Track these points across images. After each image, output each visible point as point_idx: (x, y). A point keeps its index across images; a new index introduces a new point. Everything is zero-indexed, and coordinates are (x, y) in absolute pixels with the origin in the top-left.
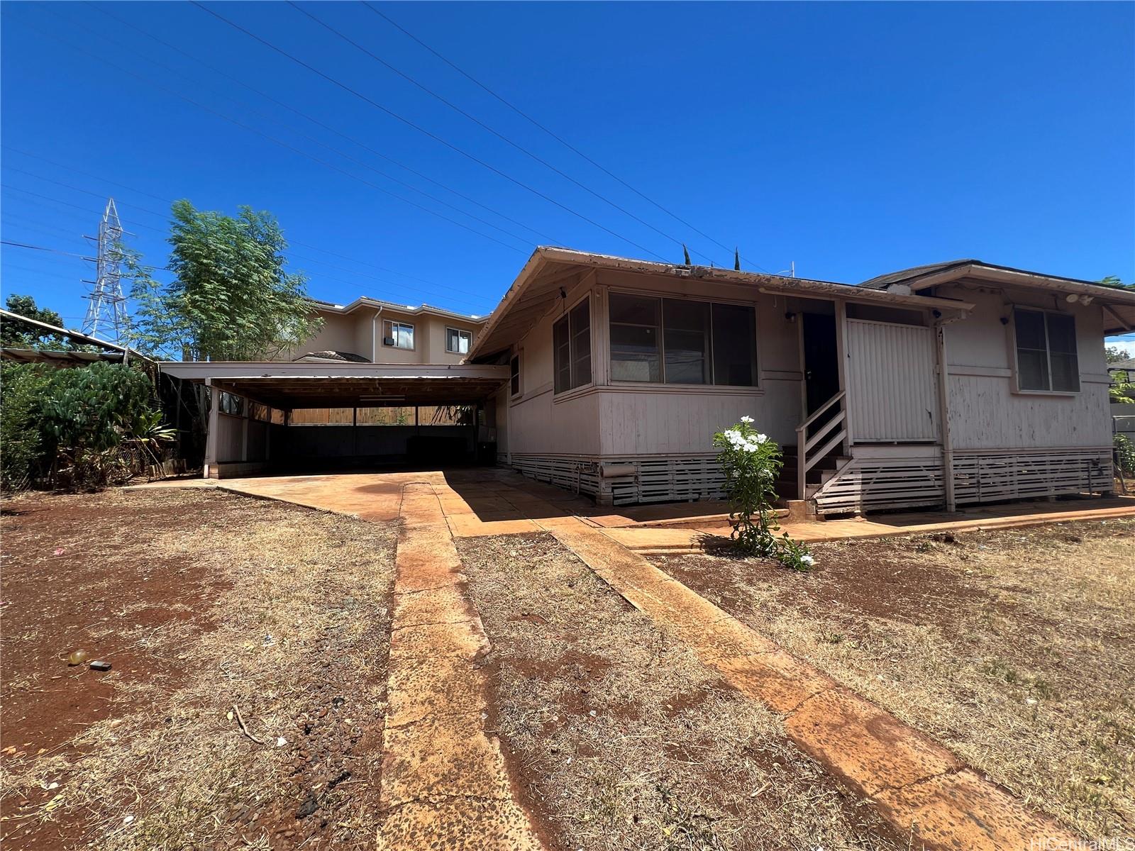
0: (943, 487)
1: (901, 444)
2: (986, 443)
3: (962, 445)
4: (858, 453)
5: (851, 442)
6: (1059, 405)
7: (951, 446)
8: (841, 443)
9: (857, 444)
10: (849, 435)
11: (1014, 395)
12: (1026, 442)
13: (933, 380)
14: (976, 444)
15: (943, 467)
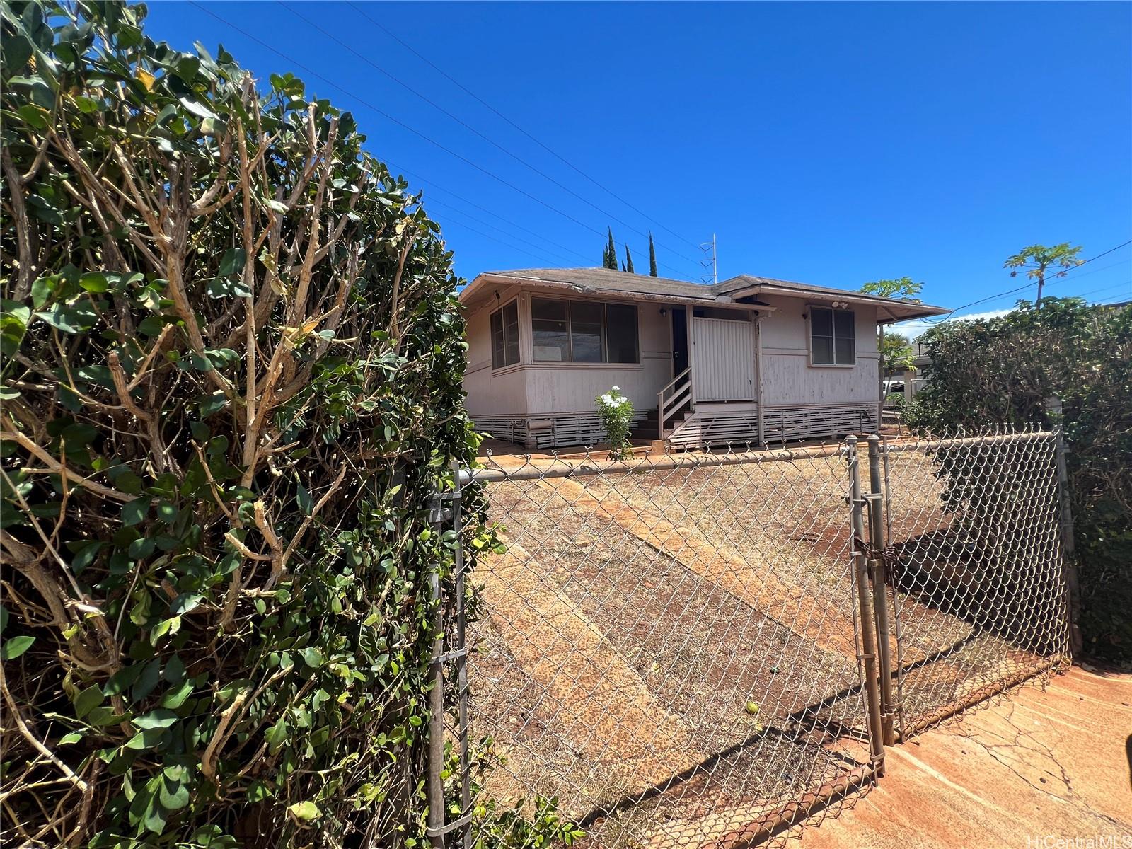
0: (758, 431)
1: (729, 402)
2: (789, 401)
3: (772, 402)
4: (699, 408)
5: (694, 402)
6: (841, 374)
7: (762, 403)
8: (689, 402)
9: (698, 403)
10: (693, 397)
11: (809, 367)
12: (817, 400)
13: (753, 359)
14: (781, 401)
15: (757, 417)
